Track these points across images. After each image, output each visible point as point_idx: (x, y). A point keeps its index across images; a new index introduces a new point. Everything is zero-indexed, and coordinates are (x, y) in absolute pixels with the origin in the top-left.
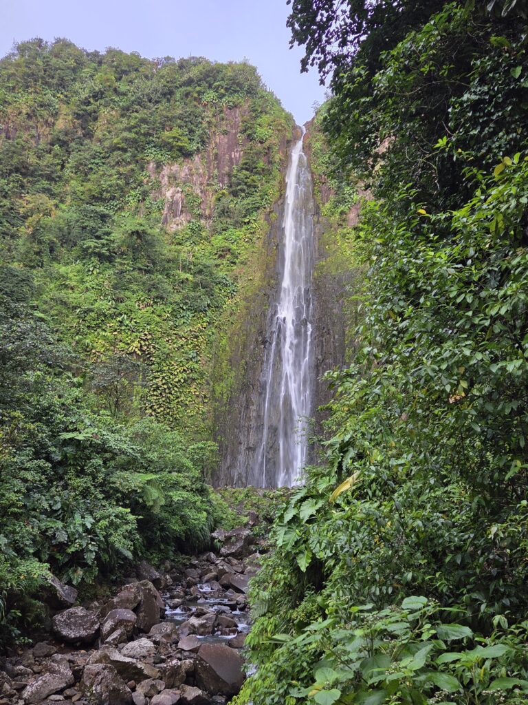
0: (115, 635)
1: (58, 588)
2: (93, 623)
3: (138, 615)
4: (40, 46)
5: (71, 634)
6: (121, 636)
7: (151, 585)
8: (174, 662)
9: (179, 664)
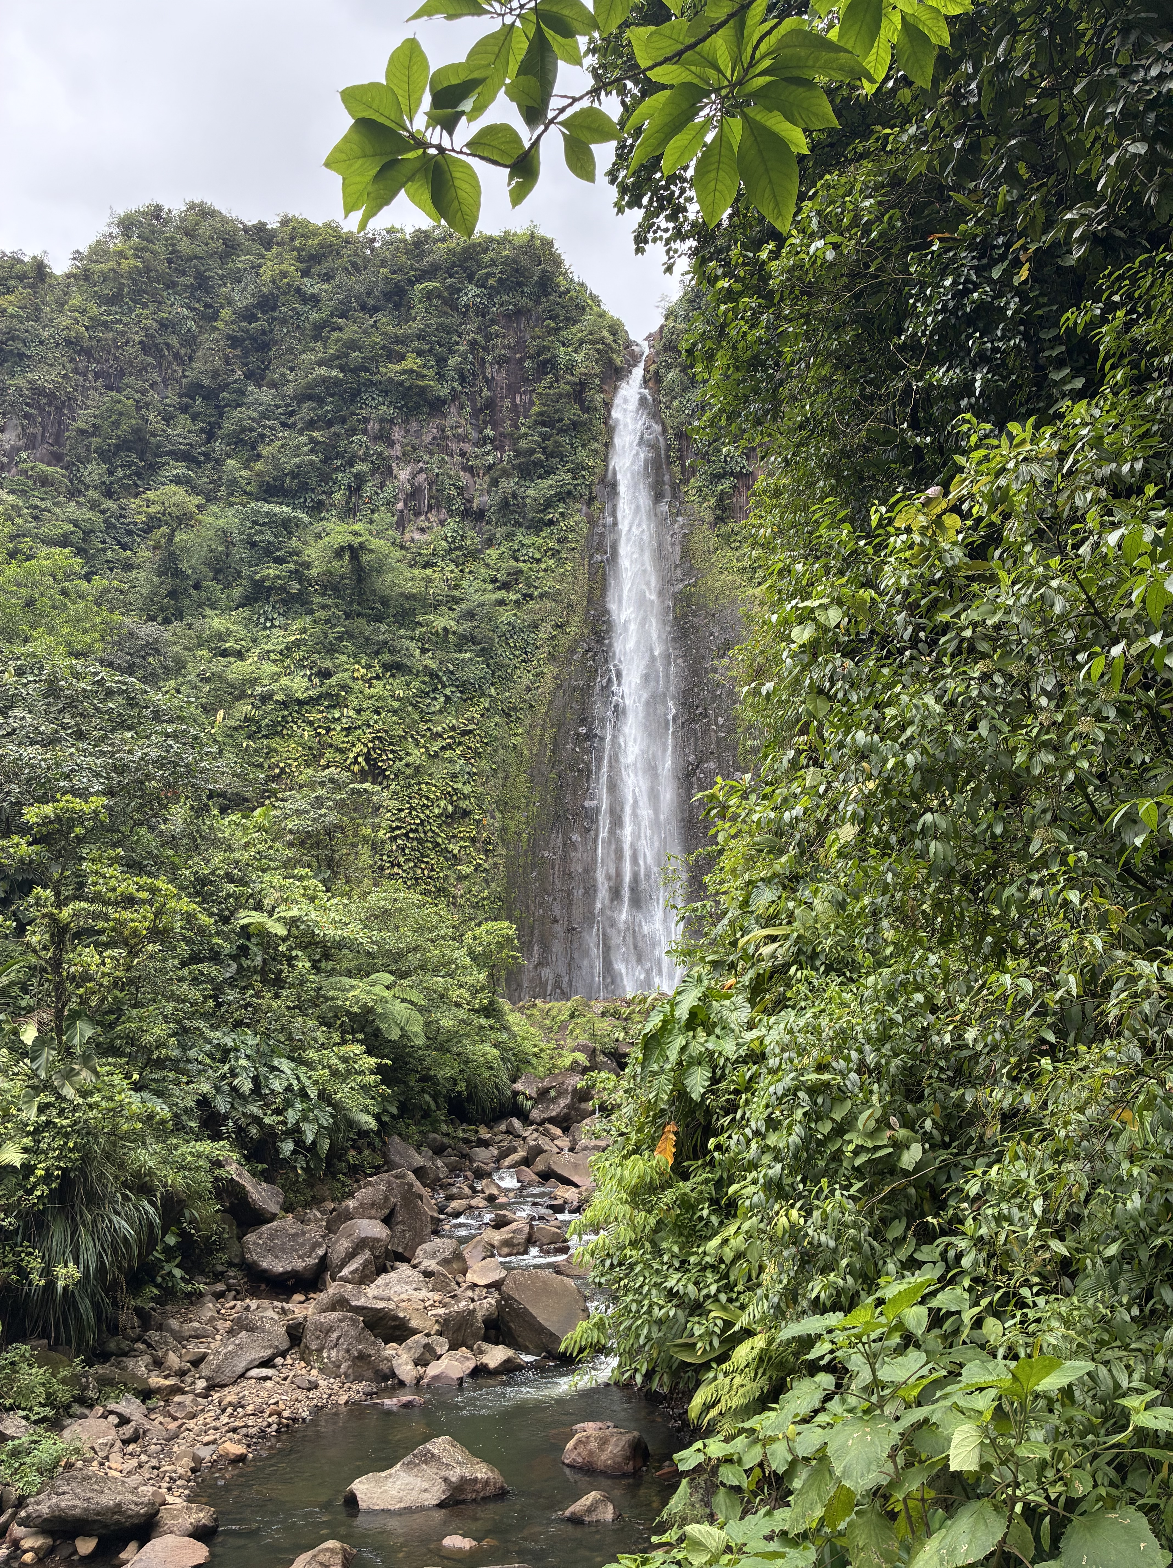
0: (355, 1264)
1: (249, 1188)
2: (316, 1245)
3: (391, 1229)
4: (158, 217)
5: (279, 1267)
6: (365, 1265)
7: (411, 1176)
8: (463, 1304)
9: (471, 1307)
